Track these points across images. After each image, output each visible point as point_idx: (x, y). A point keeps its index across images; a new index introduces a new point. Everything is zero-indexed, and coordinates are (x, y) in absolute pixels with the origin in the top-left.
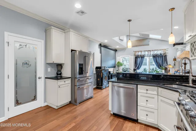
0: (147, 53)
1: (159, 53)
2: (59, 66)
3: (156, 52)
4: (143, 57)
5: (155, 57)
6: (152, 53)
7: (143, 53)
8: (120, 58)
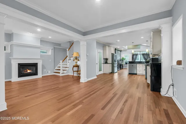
0: (139, 53)
1: (145, 53)
2: (107, 59)
3: (144, 52)
4: (137, 55)
5: (143, 55)
6: (142, 53)
7: (137, 53)
8: (123, 55)
